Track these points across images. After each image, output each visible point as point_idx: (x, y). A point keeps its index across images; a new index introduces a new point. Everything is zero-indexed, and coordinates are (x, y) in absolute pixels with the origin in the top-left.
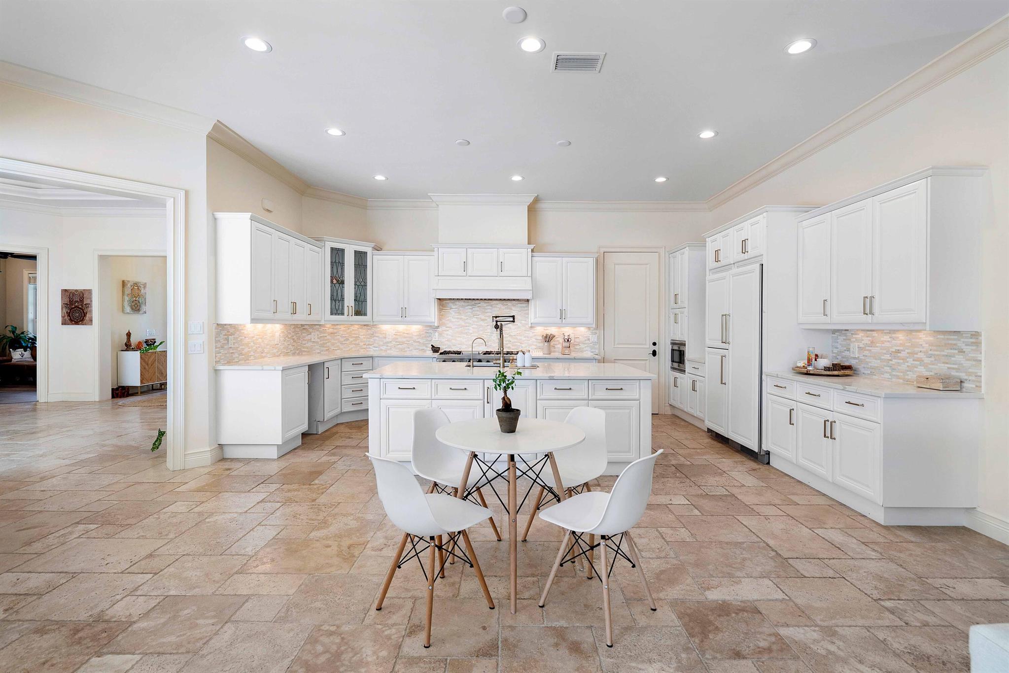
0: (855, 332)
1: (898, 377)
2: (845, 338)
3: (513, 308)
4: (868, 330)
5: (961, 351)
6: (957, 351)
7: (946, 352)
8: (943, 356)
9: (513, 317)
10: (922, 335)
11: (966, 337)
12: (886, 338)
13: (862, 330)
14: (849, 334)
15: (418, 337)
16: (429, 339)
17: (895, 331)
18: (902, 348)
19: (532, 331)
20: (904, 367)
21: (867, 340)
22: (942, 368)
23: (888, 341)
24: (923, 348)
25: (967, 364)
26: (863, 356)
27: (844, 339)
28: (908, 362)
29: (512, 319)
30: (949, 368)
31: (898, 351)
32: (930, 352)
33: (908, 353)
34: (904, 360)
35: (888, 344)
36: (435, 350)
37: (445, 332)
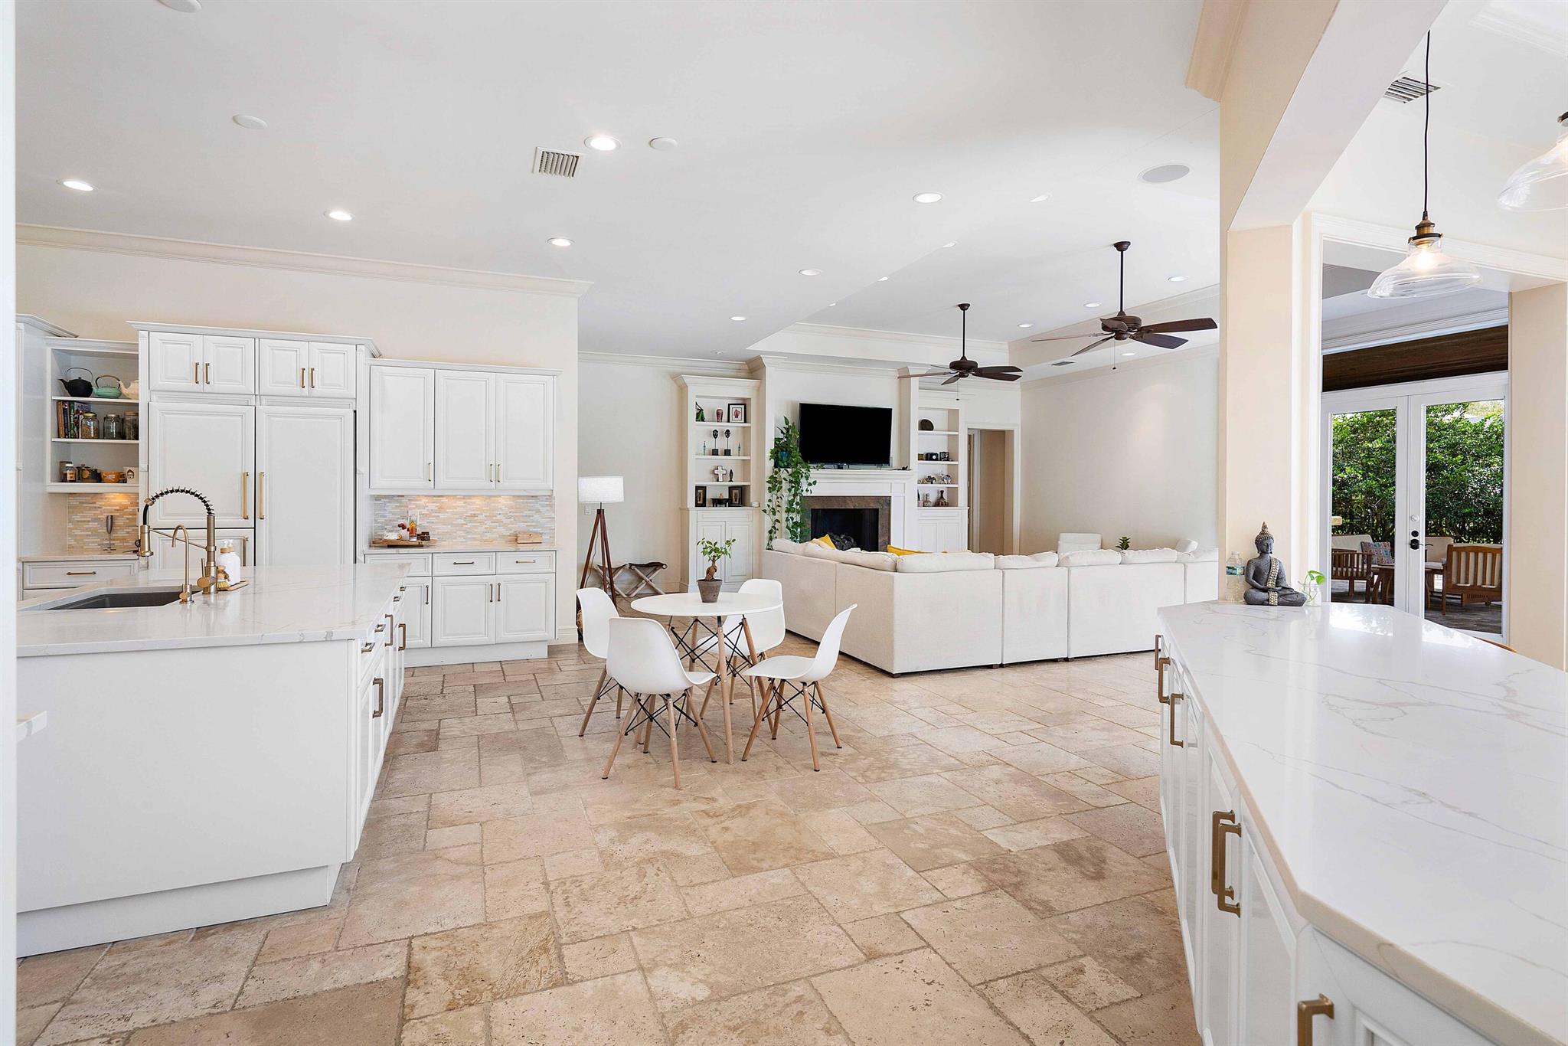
0: (413, 498)
1: (474, 539)
2: (398, 504)
4: (435, 496)
5: (538, 511)
6: (534, 512)
7: (525, 513)
8: (523, 516)
10: (501, 500)
11: (542, 501)
12: (461, 503)
13: (426, 496)
14: (404, 500)
17: (470, 497)
18: (479, 512)
20: (481, 529)
21: (432, 506)
22: (521, 526)
23: (462, 506)
24: (502, 510)
25: (543, 521)
26: (428, 522)
27: (396, 506)
28: (486, 524)
30: (527, 526)
31: (475, 515)
32: (509, 514)
33: (486, 516)
34: (482, 523)
35: (461, 509)
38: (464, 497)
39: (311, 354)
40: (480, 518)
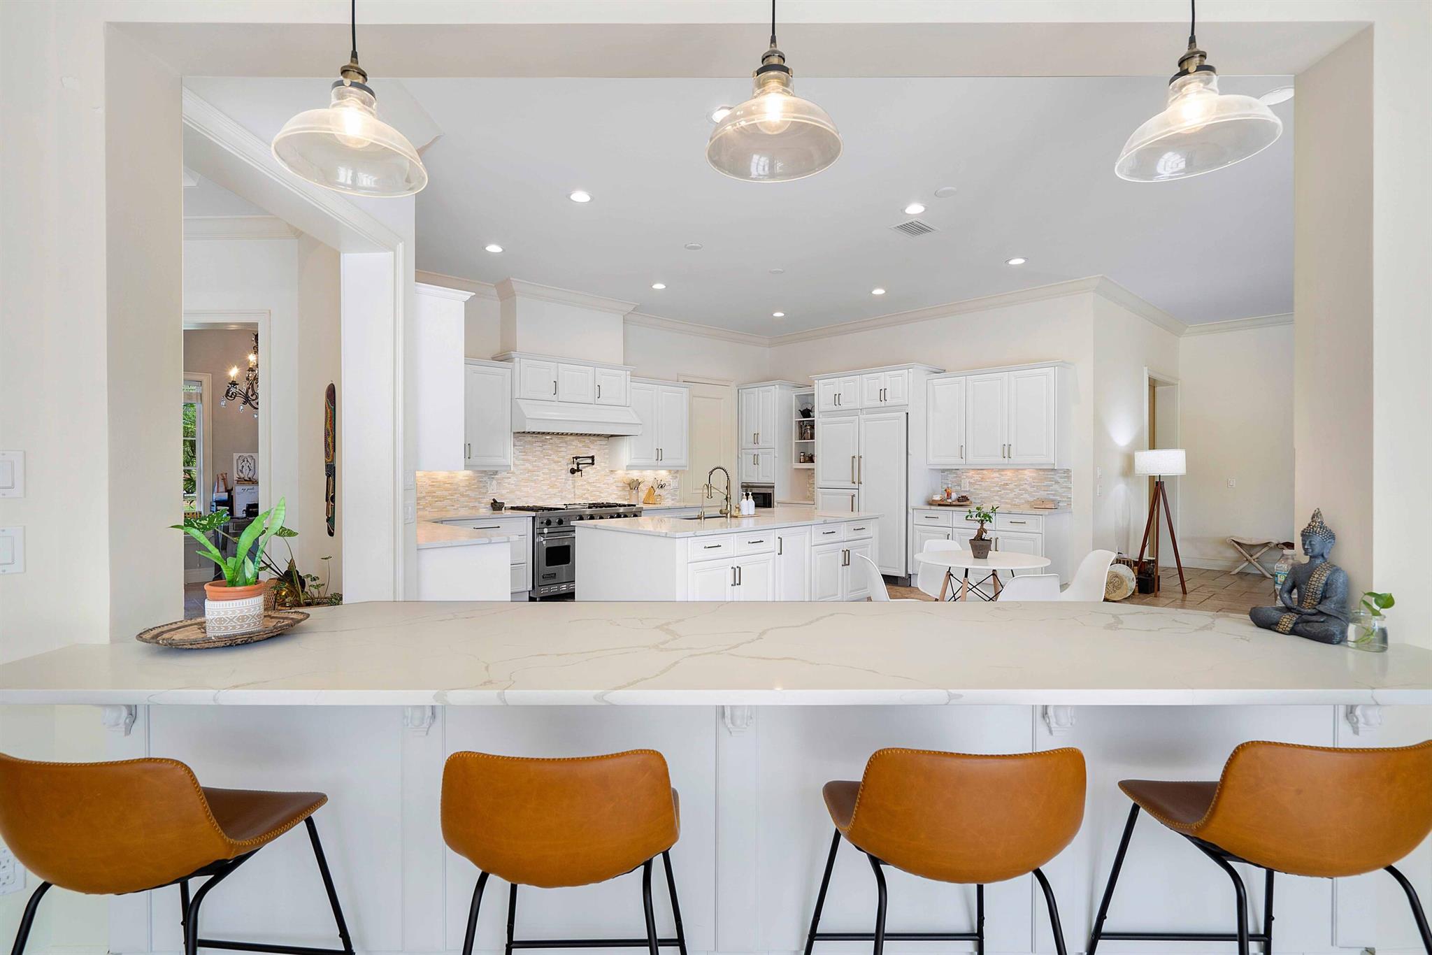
0: (964, 471)
1: (1006, 503)
2: (955, 475)
3: (592, 446)
4: (978, 470)
5: (1057, 482)
6: (1053, 483)
7: (1046, 483)
8: (1043, 486)
9: (592, 458)
10: (1026, 472)
11: (1061, 473)
12: (996, 475)
13: (972, 469)
14: (957, 472)
15: (467, 488)
16: (483, 490)
17: (1003, 470)
19: (613, 476)
20: (1011, 495)
21: (977, 477)
22: (1042, 494)
23: (997, 477)
24: (1028, 481)
25: (1061, 491)
27: (953, 477)
28: (1015, 492)
29: (590, 461)
30: (1048, 494)
31: (1007, 484)
32: (1033, 484)
33: (1015, 485)
34: (1012, 490)
35: (997, 479)
36: (496, 506)
37: (506, 481)
38: (1000, 470)
39: (885, 378)
40: (1011, 486)
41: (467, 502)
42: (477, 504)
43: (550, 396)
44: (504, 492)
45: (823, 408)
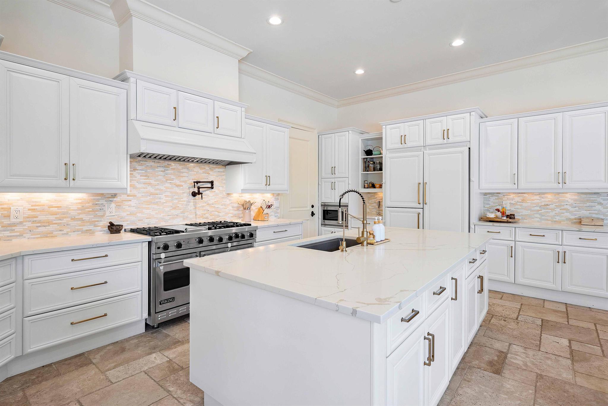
0: (504, 194)
1: (547, 220)
2: (497, 198)
3: (211, 173)
4: (519, 193)
6: (597, 204)
7: (588, 204)
8: (586, 206)
9: (212, 183)
10: (567, 195)
11: (604, 196)
12: (537, 197)
13: (513, 193)
14: (500, 195)
15: (80, 212)
16: (100, 213)
17: (544, 193)
18: (550, 203)
19: (230, 198)
20: (552, 214)
22: (584, 213)
23: (538, 199)
24: (569, 202)
25: (605, 210)
26: (515, 208)
27: (496, 199)
28: (556, 211)
29: (209, 185)
30: (590, 213)
31: (547, 205)
32: (575, 205)
33: (555, 206)
34: (553, 210)
35: (538, 201)
36: (114, 229)
37: (126, 203)
38: (540, 194)
39: (447, 122)
40: (552, 206)
41: (80, 226)
42: (91, 227)
43: (170, 121)
44: (124, 214)
45: (389, 146)
